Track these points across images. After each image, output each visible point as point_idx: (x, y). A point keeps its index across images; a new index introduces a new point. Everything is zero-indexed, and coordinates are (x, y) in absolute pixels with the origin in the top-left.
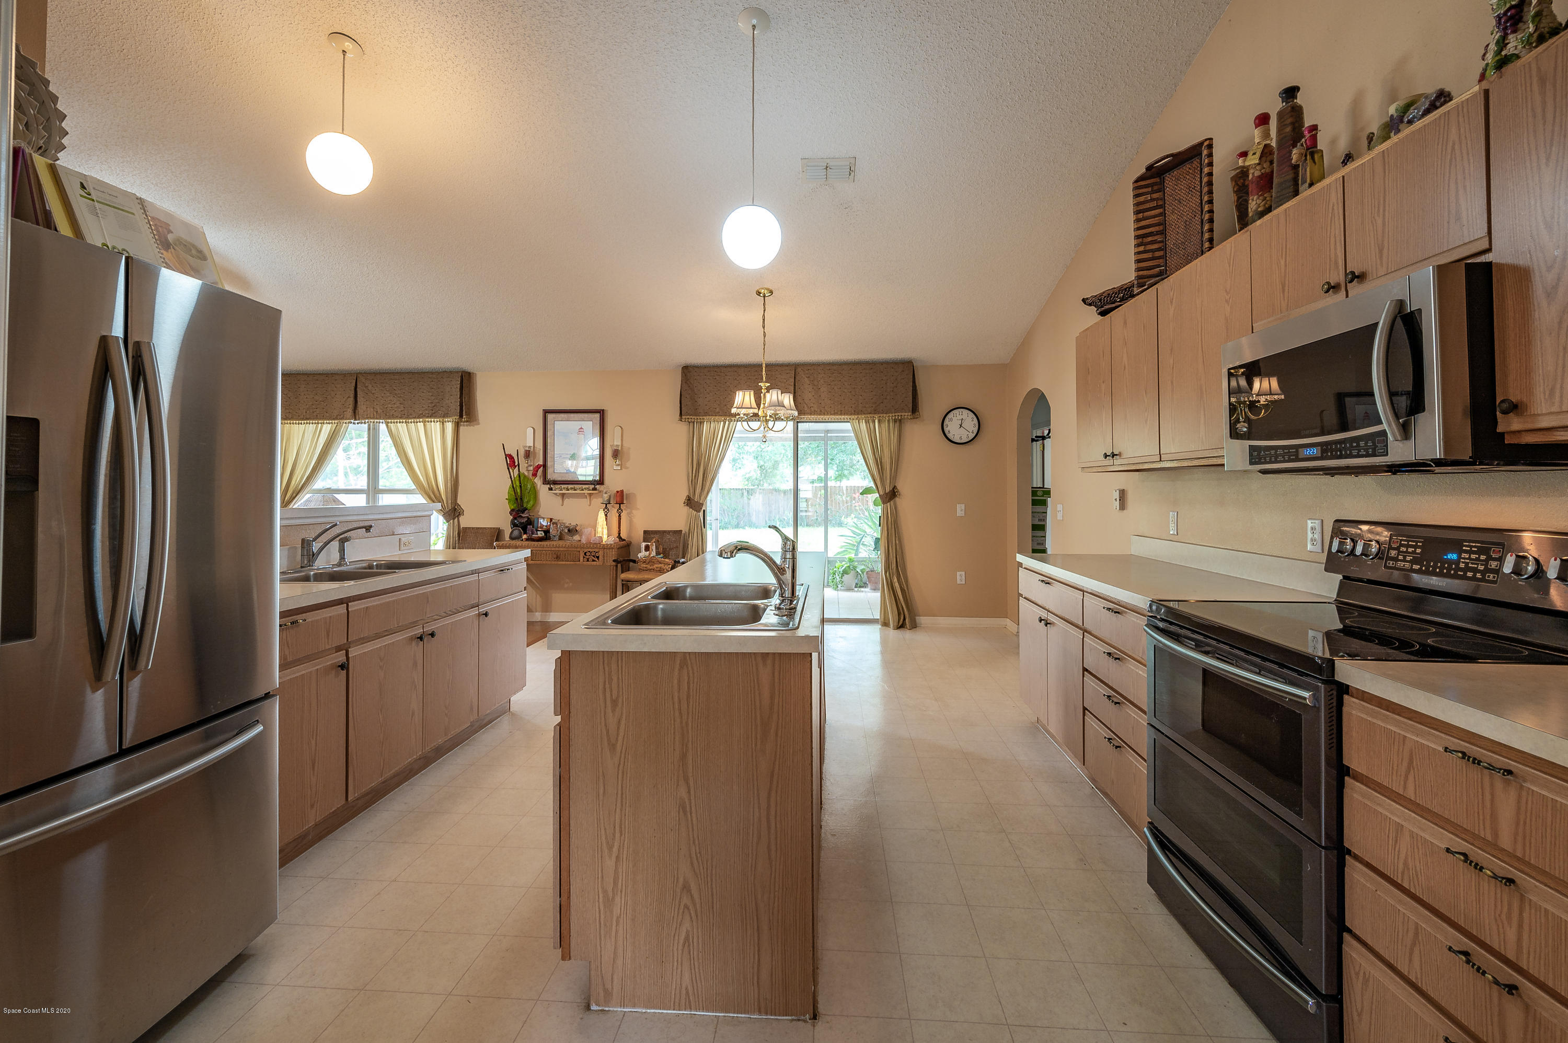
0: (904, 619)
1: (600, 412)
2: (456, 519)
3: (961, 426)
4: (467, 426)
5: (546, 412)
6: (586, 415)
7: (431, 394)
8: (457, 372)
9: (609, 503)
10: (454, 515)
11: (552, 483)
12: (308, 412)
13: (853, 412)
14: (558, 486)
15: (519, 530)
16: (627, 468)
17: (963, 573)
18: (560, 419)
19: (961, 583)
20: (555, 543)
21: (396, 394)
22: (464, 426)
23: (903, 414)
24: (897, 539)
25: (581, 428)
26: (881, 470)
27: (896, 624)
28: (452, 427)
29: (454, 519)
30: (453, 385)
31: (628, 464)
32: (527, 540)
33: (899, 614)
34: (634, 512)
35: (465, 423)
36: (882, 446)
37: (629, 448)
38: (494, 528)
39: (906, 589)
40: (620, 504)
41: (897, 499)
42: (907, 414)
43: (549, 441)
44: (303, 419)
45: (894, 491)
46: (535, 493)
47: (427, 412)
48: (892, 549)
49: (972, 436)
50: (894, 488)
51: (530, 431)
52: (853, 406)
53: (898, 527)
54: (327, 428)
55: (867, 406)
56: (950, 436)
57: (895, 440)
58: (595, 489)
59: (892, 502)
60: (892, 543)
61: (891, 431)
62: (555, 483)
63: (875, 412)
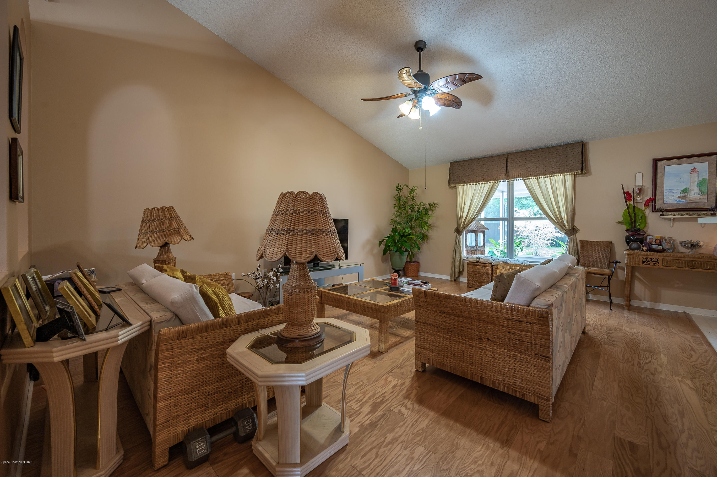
2: (574, 235)
4: (581, 177)
5: (656, 161)
6: (701, 158)
7: (558, 159)
8: (579, 143)
10: (573, 233)
11: (663, 211)
12: (479, 178)
14: (669, 213)
15: (638, 244)
18: (671, 164)
20: (668, 254)
21: (533, 162)
22: (579, 177)
25: (695, 169)
28: (572, 178)
29: (573, 235)
30: (575, 152)
32: (647, 251)
35: (580, 175)
38: (607, 242)
43: (658, 181)
44: (476, 182)
46: (644, 217)
47: (556, 170)
51: (639, 175)
54: (487, 186)
58: (714, 214)
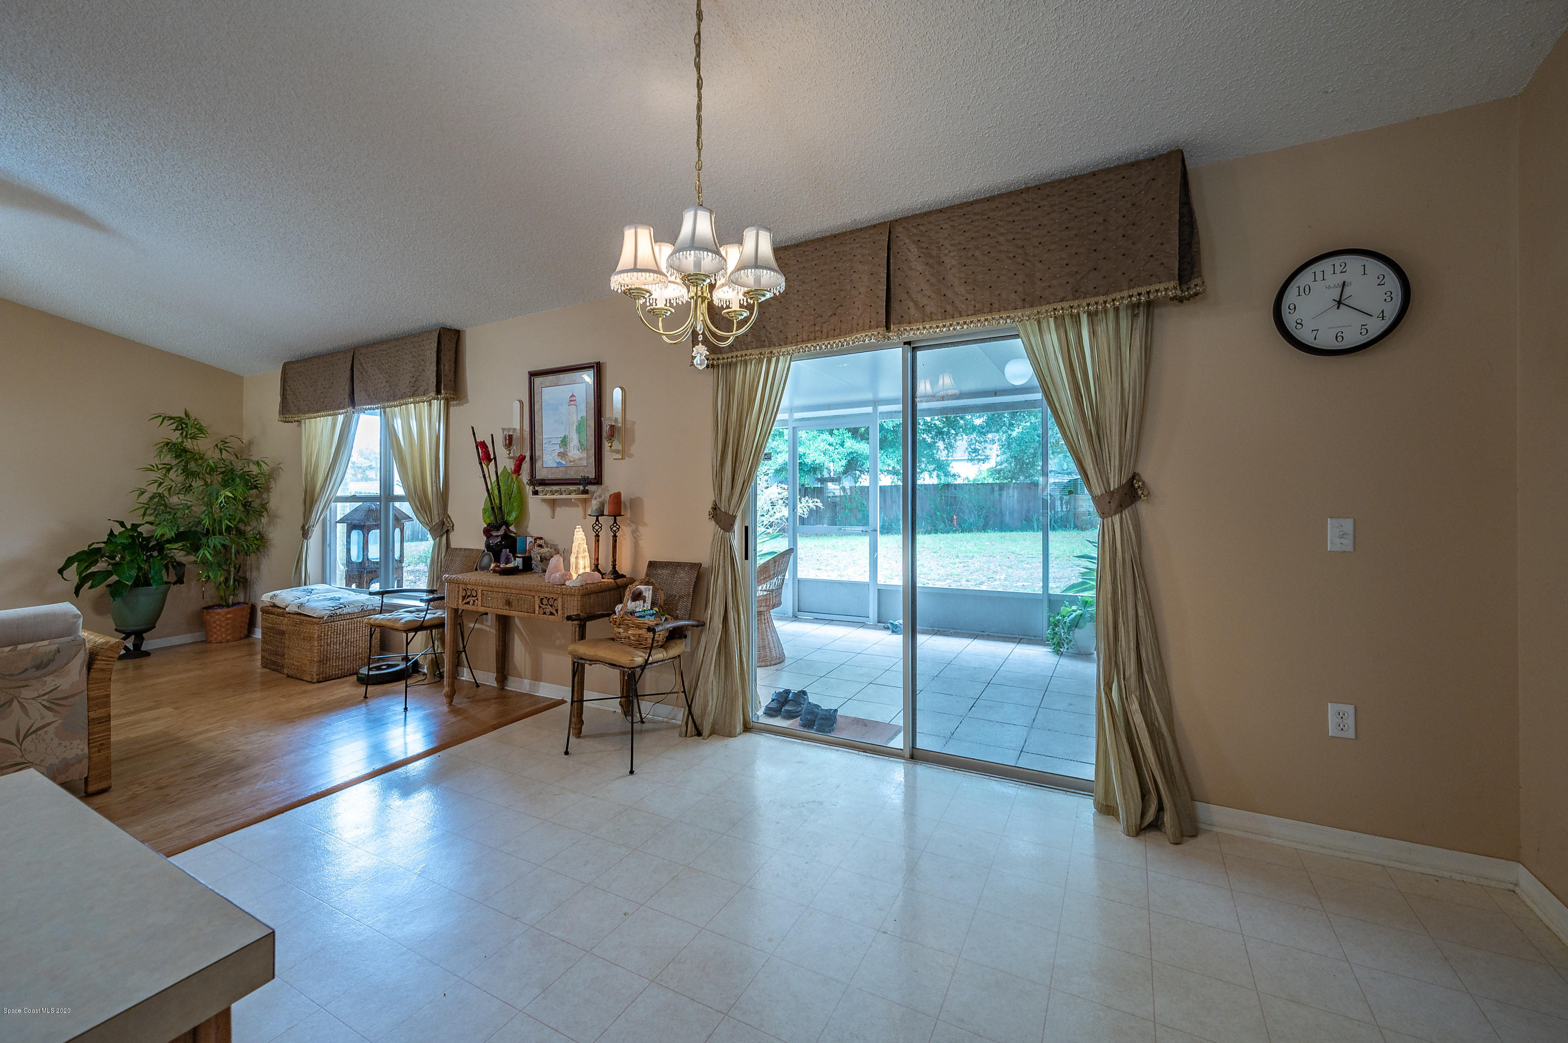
0: (1161, 808)
1: (593, 367)
3: (1339, 303)
5: (533, 375)
6: (578, 374)
7: (412, 365)
8: (436, 330)
9: (603, 515)
10: (443, 531)
11: (537, 484)
13: (1020, 303)
14: (547, 488)
16: (631, 456)
17: (1350, 709)
18: (550, 384)
19: (1341, 734)
21: (383, 369)
23: (1152, 288)
24: (1140, 605)
25: (573, 396)
26: (1097, 436)
27: (1135, 820)
30: (430, 349)
31: (633, 449)
33: (1144, 795)
34: (641, 528)
36: (1097, 378)
37: (634, 423)
38: (474, 551)
39: (1165, 730)
40: (615, 517)
41: (1142, 507)
42: (1167, 288)
45: (1133, 486)
46: (520, 499)
47: (409, 389)
48: (1127, 632)
49: (1376, 327)
50: (1133, 477)
51: (517, 405)
52: (1020, 289)
53: (1143, 576)
54: (339, 421)
55: (1055, 282)
56: (1304, 335)
57: (1135, 363)
58: (585, 492)
59: (1126, 513)
60: (1125, 613)
61: (1123, 342)
62: (543, 483)
63: (1077, 293)
